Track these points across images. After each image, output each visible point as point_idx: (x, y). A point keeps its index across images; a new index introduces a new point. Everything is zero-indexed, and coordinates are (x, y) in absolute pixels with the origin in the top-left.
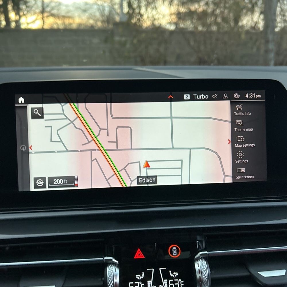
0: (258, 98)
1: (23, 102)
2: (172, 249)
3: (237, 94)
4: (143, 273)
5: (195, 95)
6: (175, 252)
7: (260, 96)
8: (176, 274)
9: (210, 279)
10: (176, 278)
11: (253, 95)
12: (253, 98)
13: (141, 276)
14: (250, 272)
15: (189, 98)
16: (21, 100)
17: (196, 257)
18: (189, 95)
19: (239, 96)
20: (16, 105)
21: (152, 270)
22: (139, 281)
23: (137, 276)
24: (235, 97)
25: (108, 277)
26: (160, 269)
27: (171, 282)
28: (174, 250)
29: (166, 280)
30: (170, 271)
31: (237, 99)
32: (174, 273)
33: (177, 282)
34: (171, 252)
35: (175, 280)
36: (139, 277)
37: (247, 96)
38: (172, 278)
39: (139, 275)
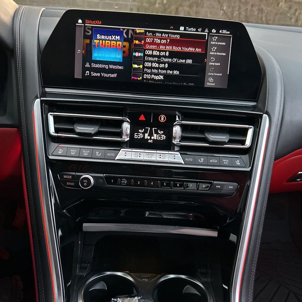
0: (227, 34)
1: (81, 22)
2: (161, 117)
3: (214, 30)
4: (143, 129)
5: (187, 28)
6: (162, 119)
7: (229, 33)
8: (162, 132)
9: (181, 136)
10: (162, 134)
11: (225, 31)
12: (224, 34)
13: (142, 130)
14: (205, 135)
15: (183, 29)
16: (80, 21)
17: (174, 124)
18: (183, 28)
19: (215, 31)
20: (77, 24)
21: (148, 129)
22: (141, 133)
23: (140, 131)
24: (213, 31)
25: (124, 129)
26: (153, 129)
27: (159, 136)
28: (162, 118)
29: (156, 135)
30: (159, 130)
31: (214, 33)
32: (161, 132)
33: (162, 136)
34: (161, 119)
35: (161, 135)
36: (141, 131)
37: (220, 32)
38: (159, 134)
39: (141, 130)
